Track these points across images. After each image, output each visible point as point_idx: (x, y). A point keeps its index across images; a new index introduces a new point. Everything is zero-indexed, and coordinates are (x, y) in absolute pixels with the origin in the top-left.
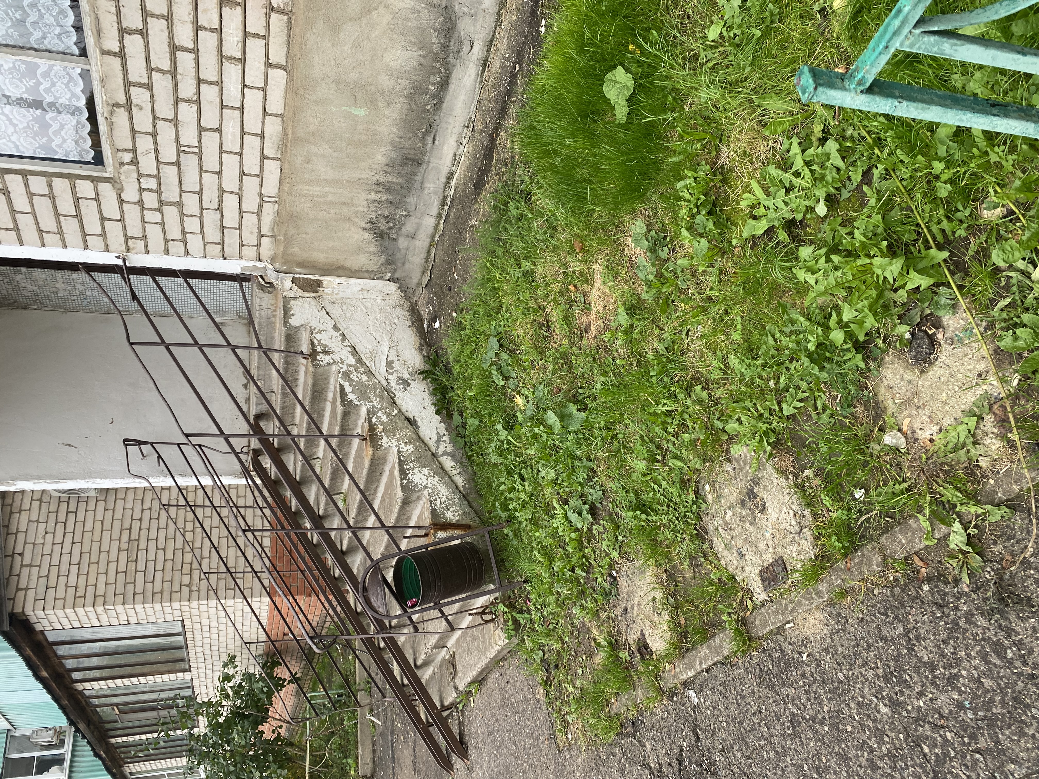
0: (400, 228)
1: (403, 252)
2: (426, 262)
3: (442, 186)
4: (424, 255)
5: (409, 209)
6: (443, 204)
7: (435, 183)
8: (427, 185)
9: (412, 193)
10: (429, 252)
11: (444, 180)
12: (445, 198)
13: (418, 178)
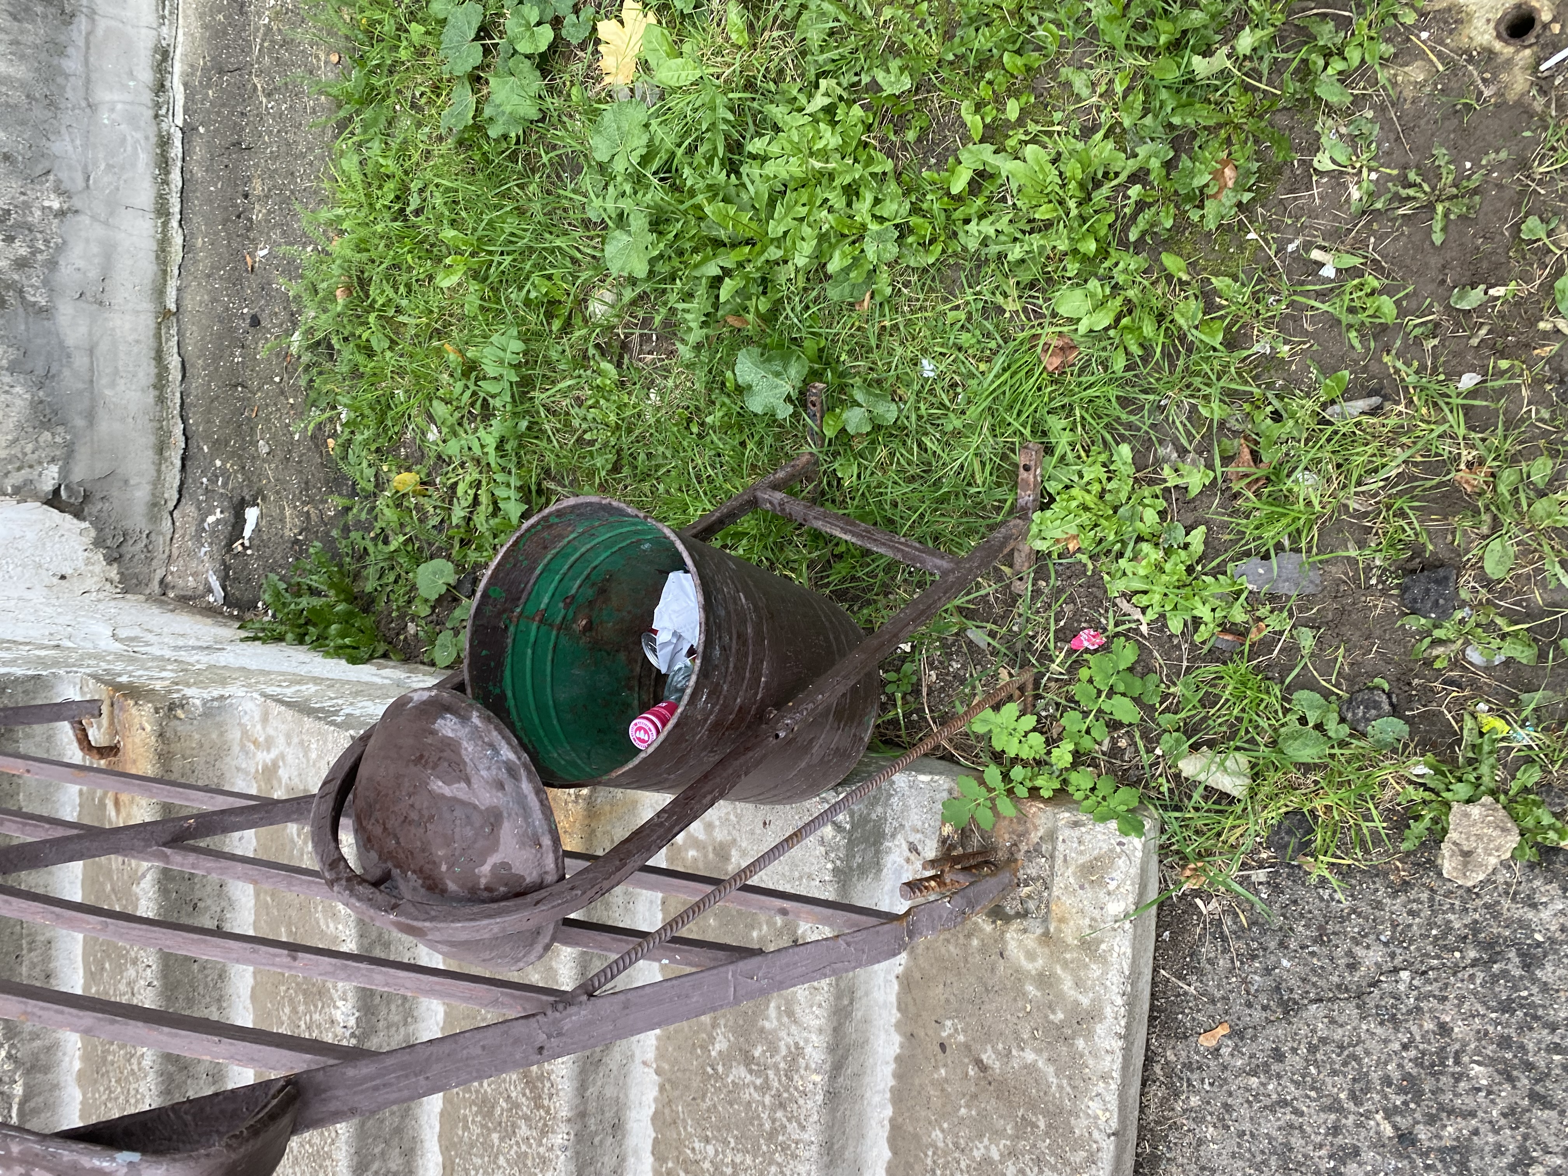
0: (52, 264)
1: (80, 361)
2: (161, 400)
3: (147, 97)
4: (147, 371)
5: (66, 185)
6: (163, 163)
7: (124, 87)
8: (104, 95)
9: (66, 118)
10: (159, 357)
11: (146, 76)
12: (164, 142)
13: (72, 64)
